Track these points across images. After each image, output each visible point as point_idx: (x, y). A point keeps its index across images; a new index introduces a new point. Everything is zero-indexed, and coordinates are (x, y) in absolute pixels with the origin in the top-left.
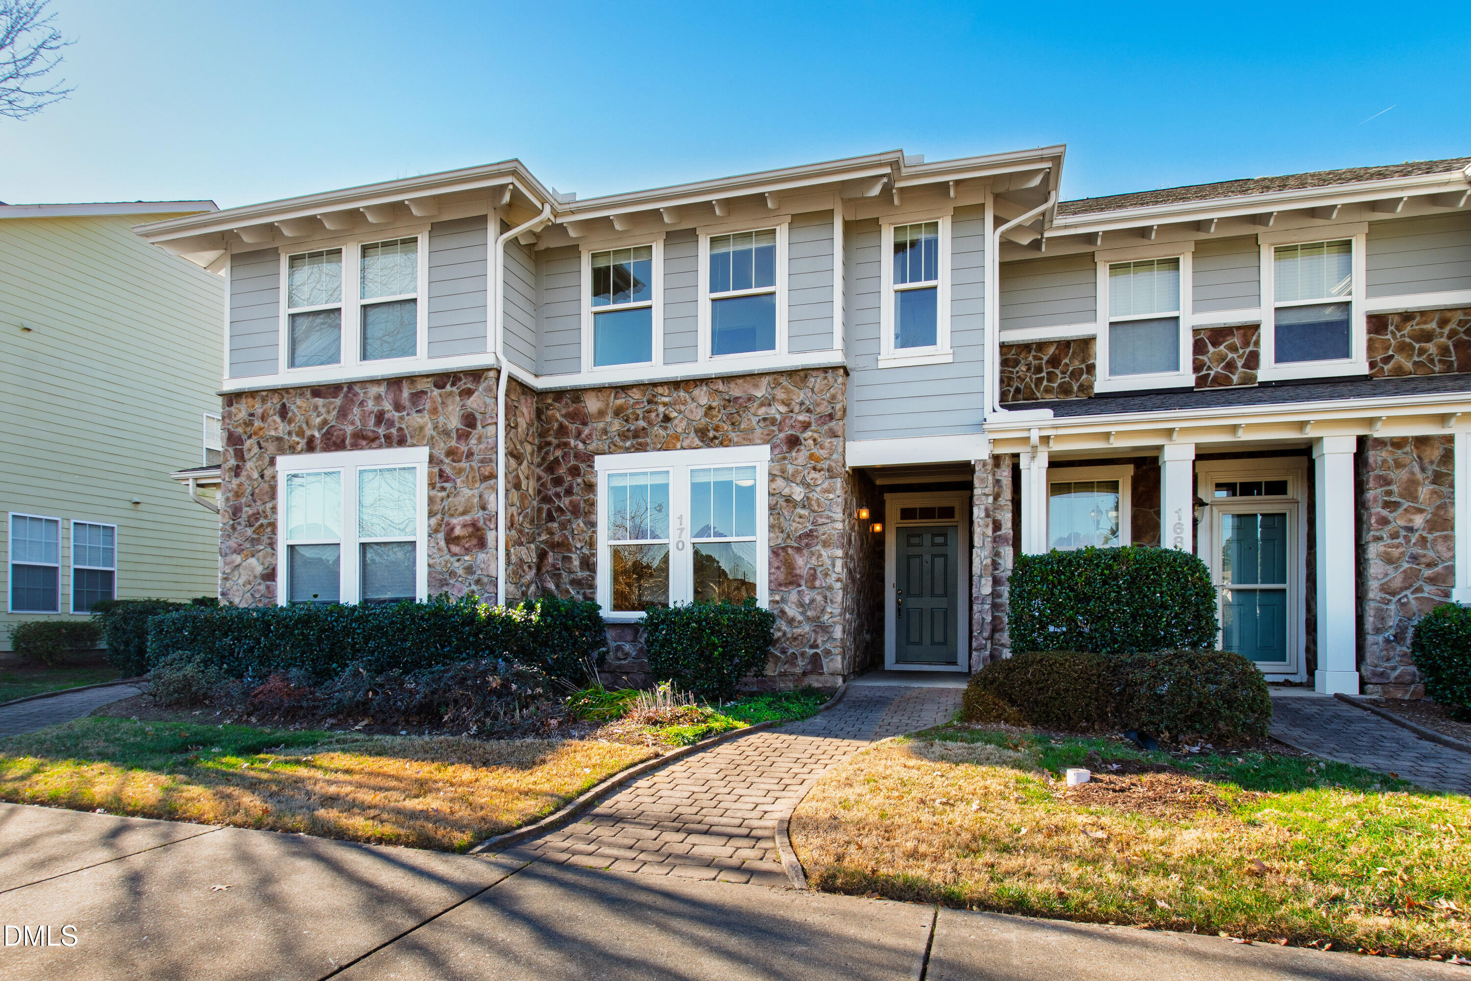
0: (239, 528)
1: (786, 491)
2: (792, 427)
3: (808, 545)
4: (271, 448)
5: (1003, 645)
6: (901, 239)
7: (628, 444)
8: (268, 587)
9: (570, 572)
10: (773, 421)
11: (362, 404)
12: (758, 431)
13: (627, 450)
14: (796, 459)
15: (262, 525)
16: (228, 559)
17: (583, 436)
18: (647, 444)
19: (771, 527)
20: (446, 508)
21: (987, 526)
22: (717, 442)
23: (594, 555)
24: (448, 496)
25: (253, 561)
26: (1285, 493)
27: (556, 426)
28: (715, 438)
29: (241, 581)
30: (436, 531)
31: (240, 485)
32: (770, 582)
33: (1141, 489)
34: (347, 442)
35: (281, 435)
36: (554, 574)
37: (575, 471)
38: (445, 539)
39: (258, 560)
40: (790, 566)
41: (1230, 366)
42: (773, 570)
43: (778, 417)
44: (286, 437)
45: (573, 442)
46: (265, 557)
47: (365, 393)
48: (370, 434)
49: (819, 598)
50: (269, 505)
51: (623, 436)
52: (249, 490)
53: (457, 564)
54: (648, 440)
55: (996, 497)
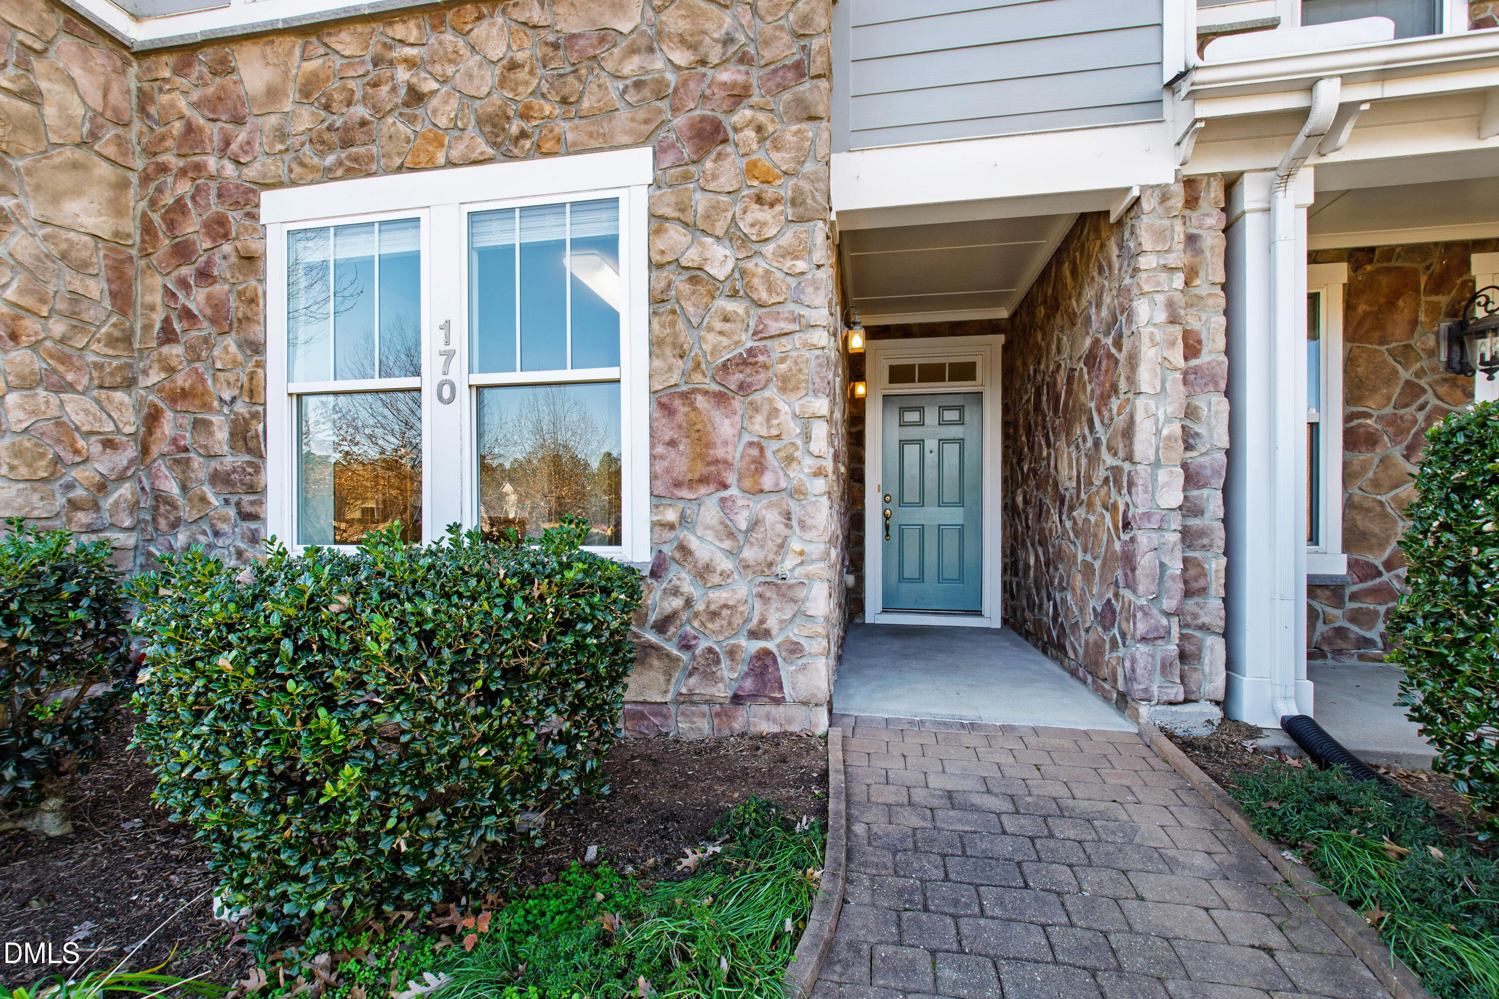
1: (691, 257)
2: (705, 100)
3: (743, 388)
5: (1204, 628)
7: (330, 159)
9: (210, 455)
10: (660, 91)
12: (624, 117)
13: (328, 175)
14: (715, 177)
17: (234, 147)
18: (372, 159)
19: (656, 345)
21: (1173, 344)
22: (527, 144)
23: (258, 417)
27: (177, 127)
28: (523, 135)
32: (654, 477)
33: (1362, 308)
36: (177, 461)
37: (218, 228)
40: (701, 439)
42: (660, 449)
43: (669, 77)
45: (212, 163)
49: (772, 517)
51: (321, 144)
54: (374, 149)
55: (1191, 274)
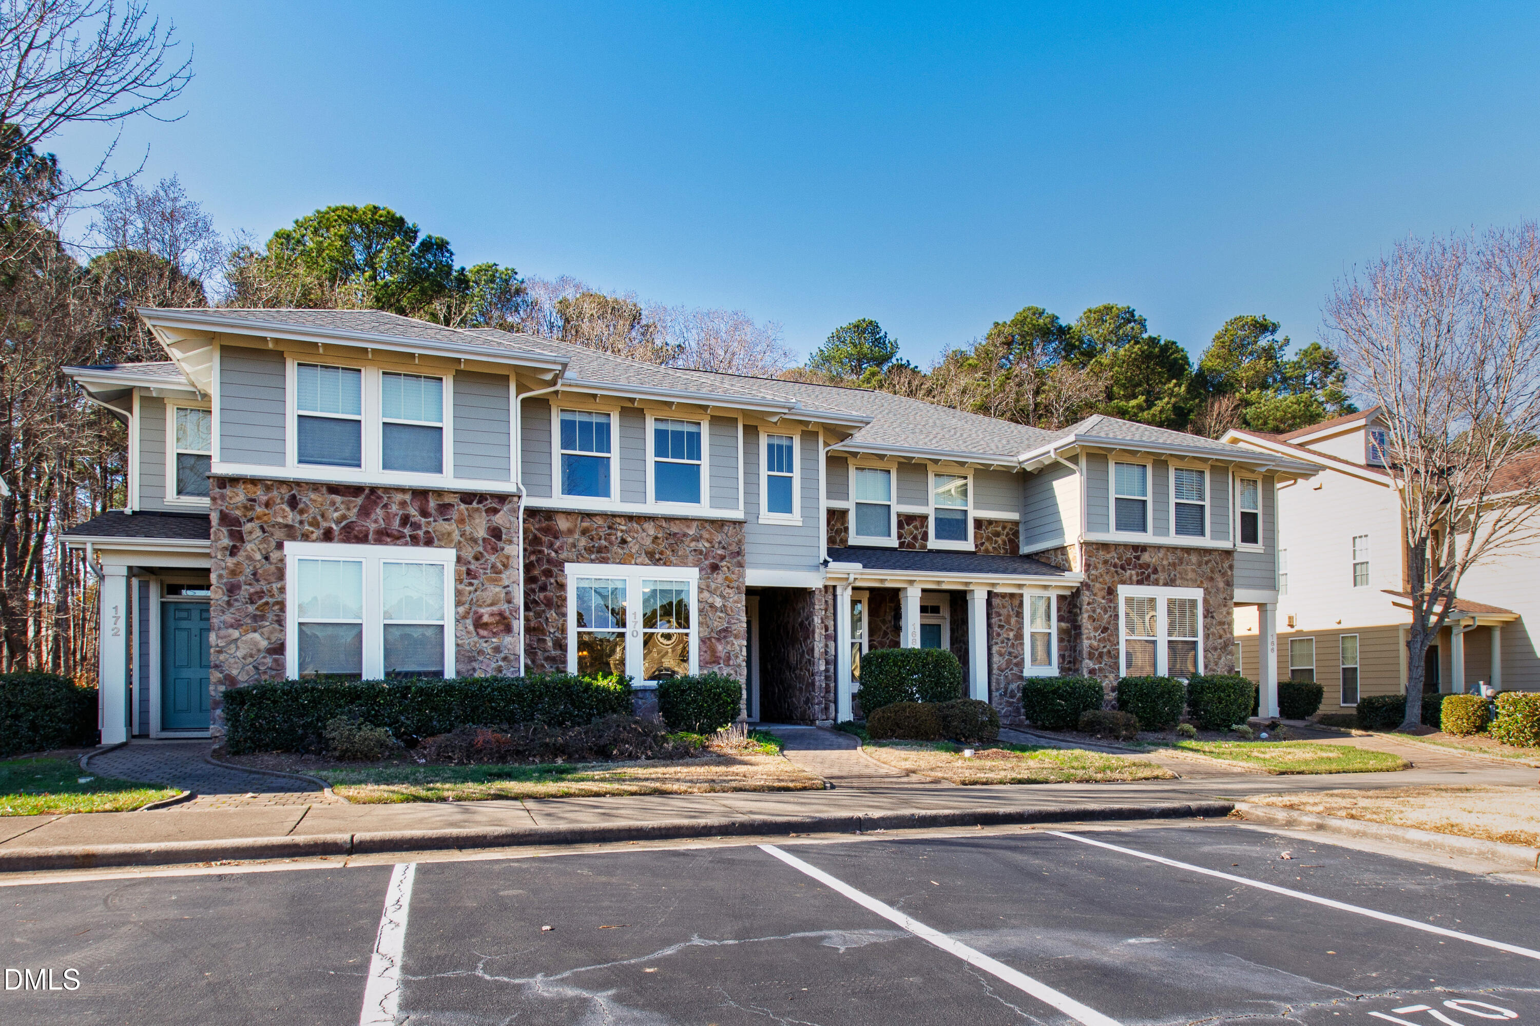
0: (236, 604)
1: (710, 600)
2: (714, 558)
3: (725, 637)
4: (279, 534)
5: (830, 701)
6: (771, 443)
7: (593, 557)
8: (276, 660)
9: (545, 651)
10: (701, 552)
11: (385, 506)
12: (691, 558)
13: (592, 561)
14: (717, 579)
15: (267, 603)
16: (223, 633)
17: (556, 547)
18: (609, 558)
19: (700, 624)
20: (475, 600)
21: (822, 628)
22: (662, 562)
23: (566, 638)
24: (476, 591)
25: (256, 636)
26: (939, 612)
27: (531, 536)
28: (660, 559)
29: (239, 654)
30: (464, 617)
31: (238, 564)
32: (700, 661)
34: (370, 537)
35: (290, 523)
37: (548, 573)
38: (474, 625)
39: (262, 634)
40: (713, 651)
41: (915, 538)
42: (701, 652)
43: (704, 549)
44: (297, 525)
45: (546, 551)
46: (271, 633)
47: (389, 498)
48: (396, 533)
49: (732, 672)
50: (275, 586)
51: (589, 550)
52: (248, 571)
53: (485, 645)
54: (609, 555)
55: (826, 610)
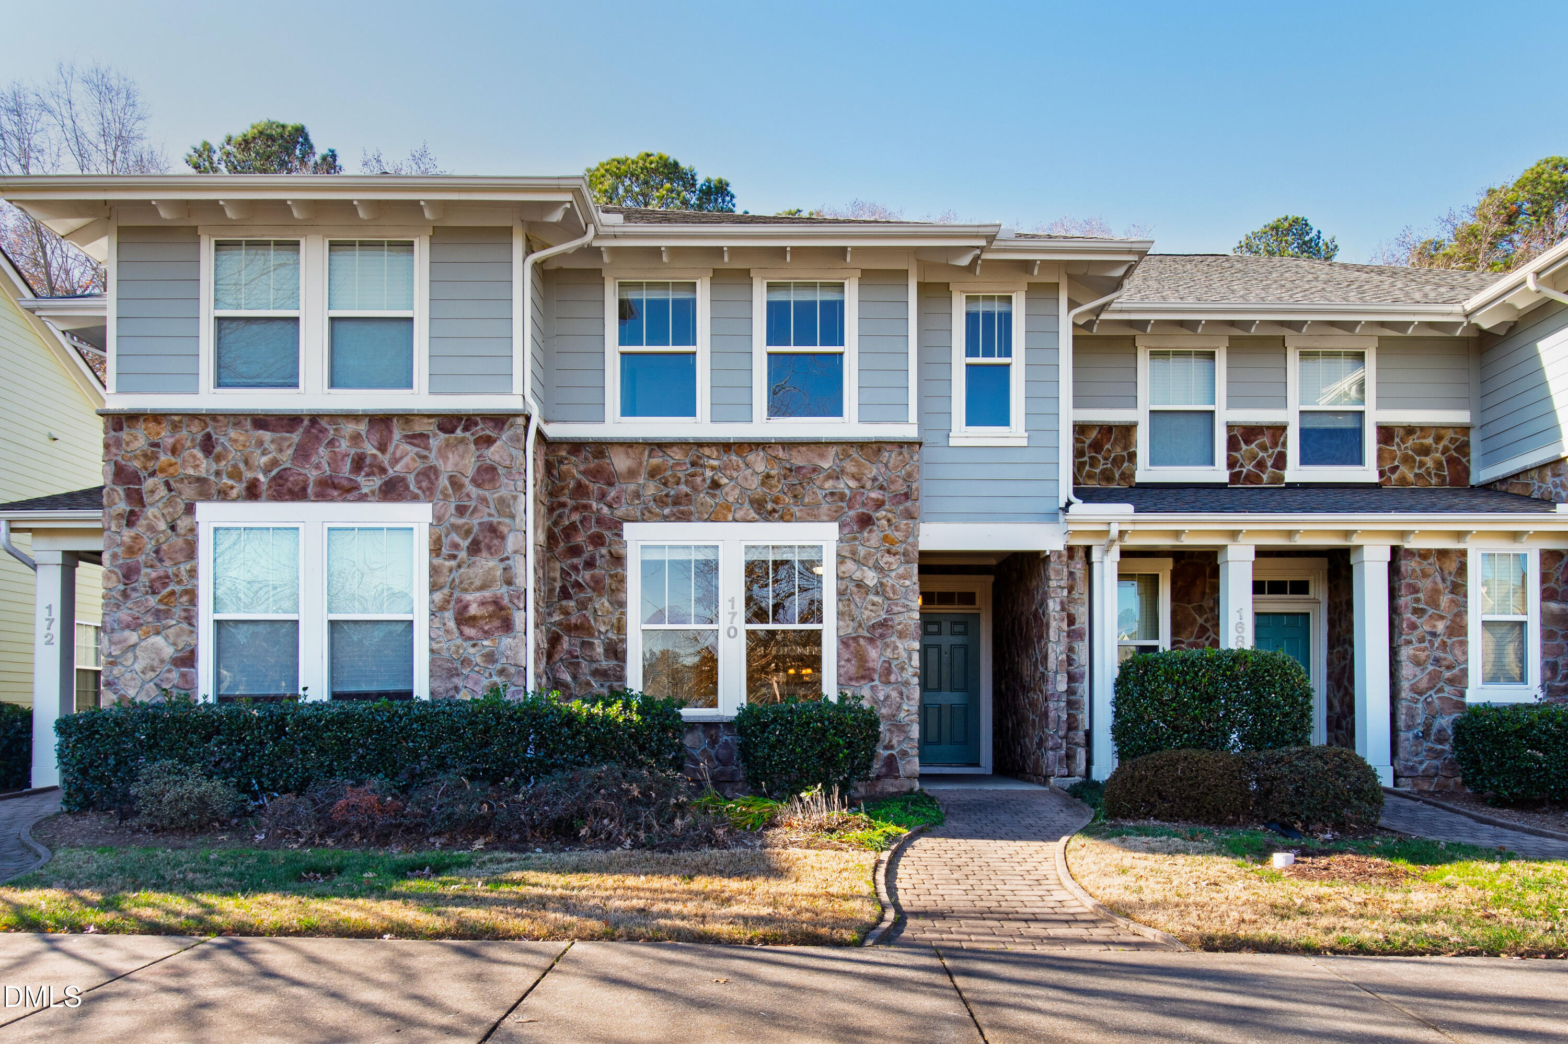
0: (134, 595)
1: (858, 575)
2: (864, 504)
3: (882, 636)
4: (188, 492)
5: (1077, 744)
6: (973, 309)
7: (667, 511)
8: (183, 675)
9: (592, 660)
10: (842, 497)
11: (331, 443)
12: (825, 507)
13: (666, 519)
14: (868, 540)
15: (173, 593)
16: (117, 636)
17: (608, 498)
18: (691, 513)
19: (840, 615)
20: (457, 581)
21: (1063, 620)
22: (776, 515)
23: (624, 641)
24: (459, 566)
25: (158, 640)
26: (1307, 592)
27: (572, 484)
28: (774, 511)
29: (138, 667)
30: (442, 609)
31: (137, 537)
32: (839, 675)
33: (1180, 584)
34: (309, 490)
35: (204, 475)
36: (571, 663)
37: (597, 540)
38: (456, 619)
39: (166, 638)
40: (862, 658)
41: (1261, 465)
42: (842, 663)
43: (847, 492)
44: (212, 478)
45: (595, 506)
46: (178, 635)
47: (336, 430)
48: (345, 483)
49: (894, 694)
50: (184, 568)
51: (661, 501)
52: (150, 546)
53: (472, 650)
54: (692, 508)
55: (1071, 589)
